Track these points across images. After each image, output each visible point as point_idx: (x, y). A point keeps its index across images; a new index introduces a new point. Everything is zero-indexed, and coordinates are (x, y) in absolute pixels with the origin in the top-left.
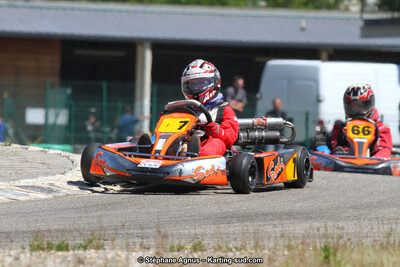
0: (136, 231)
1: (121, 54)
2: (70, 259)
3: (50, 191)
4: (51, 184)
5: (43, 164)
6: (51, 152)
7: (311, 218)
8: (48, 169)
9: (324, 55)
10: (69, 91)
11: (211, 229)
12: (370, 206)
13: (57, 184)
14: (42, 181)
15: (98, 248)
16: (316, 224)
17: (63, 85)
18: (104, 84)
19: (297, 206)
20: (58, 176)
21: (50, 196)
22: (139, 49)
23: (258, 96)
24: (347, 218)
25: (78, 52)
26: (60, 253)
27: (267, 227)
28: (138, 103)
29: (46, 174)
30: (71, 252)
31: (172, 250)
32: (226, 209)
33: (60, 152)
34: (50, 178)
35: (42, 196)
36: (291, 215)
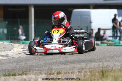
0: (36, 68)
1: (24, 9)
2: (17, 79)
3: (6, 56)
4: (6, 54)
5: (3, 47)
6: (6, 43)
7: (94, 62)
8: (5, 49)
9: (92, 7)
10: (7, 23)
11: (62, 67)
12: (113, 57)
13: (9, 54)
14: (3, 53)
15: (26, 74)
16: (97, 64)
17: (5, 20)
18: (19, 20)
19: (89, 58)
20: (8, 51)
21: (6, 58)
22: (30, 8)
23: (70, 21)
24: (106, 61)
25: (9, 9)
26: (13, 77)
27: (80, 65)
28: (30, 26)
29: (5, 51)
30: (17, 76)
31: (50, 74)
32: (66, 60)
33: (9, 43)
34: (6, 52)
35: (4, 58)
36: (87, 61)
